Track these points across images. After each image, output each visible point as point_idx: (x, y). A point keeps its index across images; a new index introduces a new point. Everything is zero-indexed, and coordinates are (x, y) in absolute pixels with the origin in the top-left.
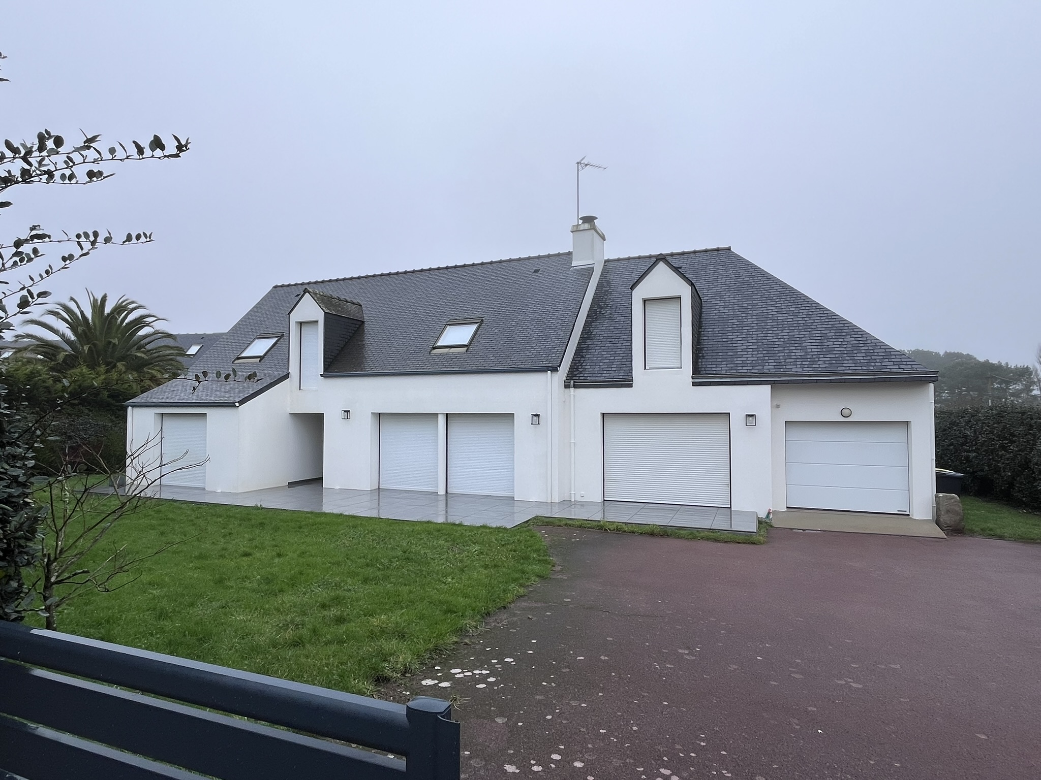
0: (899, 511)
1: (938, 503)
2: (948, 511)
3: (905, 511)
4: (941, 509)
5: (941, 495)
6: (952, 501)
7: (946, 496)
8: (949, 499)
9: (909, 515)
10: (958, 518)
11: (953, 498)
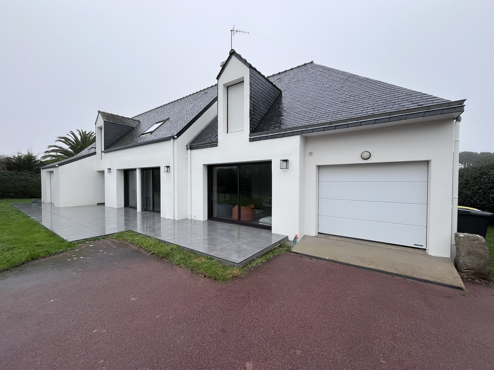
0: (415, 245)
1: (457, 243)
2: (469, 253)
3: (422, 246)
4: (461, 250)
5: (462, 235)
6: (476, 242)
7: (468, 236)
8: (472, 240)
9: (425, 250)
10: (482, 261)
11: (478, 239)
